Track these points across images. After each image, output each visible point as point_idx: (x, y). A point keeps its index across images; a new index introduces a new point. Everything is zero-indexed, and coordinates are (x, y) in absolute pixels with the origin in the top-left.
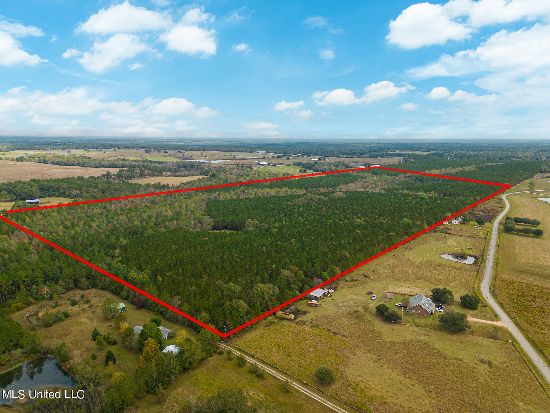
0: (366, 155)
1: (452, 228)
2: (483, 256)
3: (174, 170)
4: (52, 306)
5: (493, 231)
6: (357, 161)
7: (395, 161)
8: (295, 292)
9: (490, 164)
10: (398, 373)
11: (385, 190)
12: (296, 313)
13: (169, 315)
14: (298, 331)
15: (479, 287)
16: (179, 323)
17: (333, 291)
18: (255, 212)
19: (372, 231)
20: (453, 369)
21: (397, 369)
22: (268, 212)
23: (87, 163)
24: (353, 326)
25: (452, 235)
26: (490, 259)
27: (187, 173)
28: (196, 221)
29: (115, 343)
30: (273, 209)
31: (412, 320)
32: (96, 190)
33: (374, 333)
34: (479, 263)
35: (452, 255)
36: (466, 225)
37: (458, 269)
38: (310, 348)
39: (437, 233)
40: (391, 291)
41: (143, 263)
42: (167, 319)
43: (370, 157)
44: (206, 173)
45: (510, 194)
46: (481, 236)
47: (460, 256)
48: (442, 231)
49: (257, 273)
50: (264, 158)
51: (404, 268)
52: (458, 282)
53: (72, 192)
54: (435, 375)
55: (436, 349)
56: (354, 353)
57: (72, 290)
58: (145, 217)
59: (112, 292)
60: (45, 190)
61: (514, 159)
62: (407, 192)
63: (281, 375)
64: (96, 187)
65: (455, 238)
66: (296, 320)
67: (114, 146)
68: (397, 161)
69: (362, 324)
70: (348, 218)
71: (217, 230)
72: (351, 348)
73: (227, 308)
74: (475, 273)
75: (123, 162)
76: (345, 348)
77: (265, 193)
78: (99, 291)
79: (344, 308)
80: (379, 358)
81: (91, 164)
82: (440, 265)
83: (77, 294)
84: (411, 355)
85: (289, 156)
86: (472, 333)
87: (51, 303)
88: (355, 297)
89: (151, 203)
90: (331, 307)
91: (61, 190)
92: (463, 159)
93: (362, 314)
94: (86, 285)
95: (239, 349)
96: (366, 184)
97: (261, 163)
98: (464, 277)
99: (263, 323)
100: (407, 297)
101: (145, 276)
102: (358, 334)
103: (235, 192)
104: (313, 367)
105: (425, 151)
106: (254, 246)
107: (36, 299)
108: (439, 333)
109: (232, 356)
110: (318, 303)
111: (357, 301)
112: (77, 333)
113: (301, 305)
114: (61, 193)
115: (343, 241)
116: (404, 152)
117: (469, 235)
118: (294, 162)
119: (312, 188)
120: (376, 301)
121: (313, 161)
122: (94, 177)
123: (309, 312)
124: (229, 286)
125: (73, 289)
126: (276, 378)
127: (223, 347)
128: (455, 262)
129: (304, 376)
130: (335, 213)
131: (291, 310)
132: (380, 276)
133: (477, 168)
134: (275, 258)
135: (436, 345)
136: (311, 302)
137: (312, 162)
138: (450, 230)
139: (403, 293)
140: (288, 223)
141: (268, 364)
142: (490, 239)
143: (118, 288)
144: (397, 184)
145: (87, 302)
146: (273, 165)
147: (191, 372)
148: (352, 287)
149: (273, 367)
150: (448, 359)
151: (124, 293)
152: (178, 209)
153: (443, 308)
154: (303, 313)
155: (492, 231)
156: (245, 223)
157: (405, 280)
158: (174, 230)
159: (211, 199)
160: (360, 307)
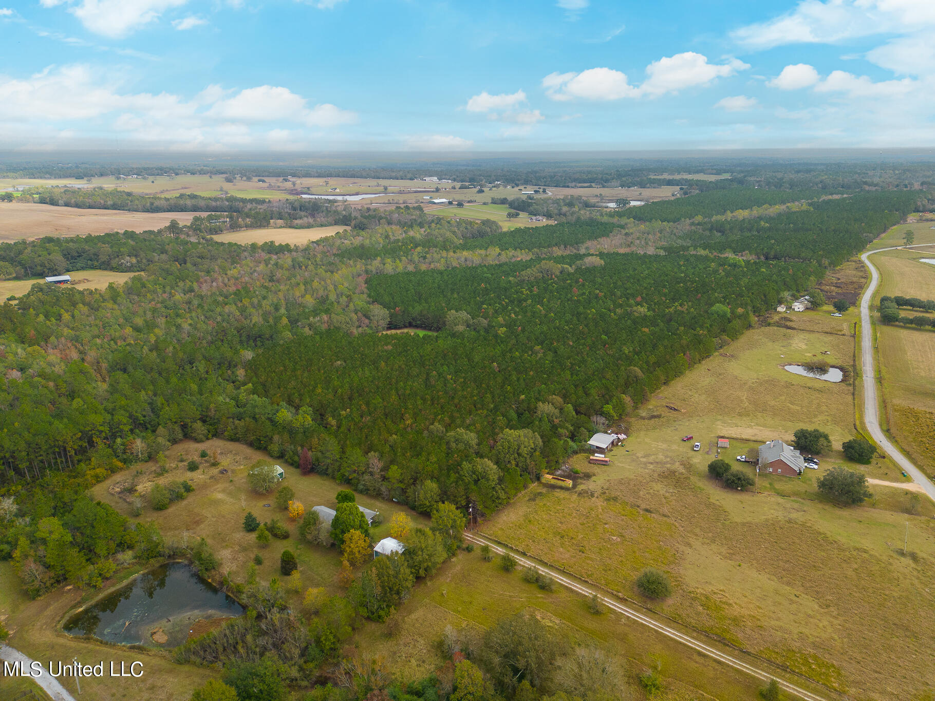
0: (614, 183)
1: (794, 318)
2: (854, 366)
3: (286, 215)
4: (155, 473)
5: (863, 322)
6: (601, 195)
7: (666, 193)
8: (565, 441)
9: (830, 197)
10: (768, 576)
11: (665, 249)
12: (573, 475)
13: (364, 485)
14: (585, 509)
15: (862, 423)
16: (383, 498)
17: (625, 437)
18: (455, 296)
19: (667, 327)
20: (856, 566)
21: (766, 570)
22: (479, 296)
23: (130, 204)
24: (675, 498)
25: (795, 331)
26: (868, 372)
27: (311, 220)
28: (360, 314)
29: (286, 536)
30: (486, 289)
31: (770, 484)
32: (163, 256)
33: (713, 508)
34: (852, 380)
35: (803, 366)
36: (815, 313)
37: (820, 391)
38: (614, 538)
39: (771, 328)
40: (722, 435)
41: (294, 394)
42: (361, 492)
43: (622, 186)
44: (345, 220)
45: (873, 252)
46: (846, 331)
47: (817, 368)
48: (778, 324)
49: (496, 408)
50: (437, 190)
51: (731, 392)
52: (828, 415)
53: (122, 261)
54: (830, 578)
55: (820, 533)
56: (689, 545)
57: (179, 443)
58: (268, 307)
59: (251, 445)
60: (73, 258)
61: (867, 188)
62: (702, 252)
63: (578, 584)
64: (163, 252)
65: (802, 336)
66: (577, 489)
67: (167, 170)
68: (670, 194)
69: (689, 493)
70: (621, 306)
71: (396, 328)
72: (681, 536)
73: (467, 475)
74: (850, 398)
75: (194, 202)
76: (671, 536)
77: (463, 259)
78: (226, 442)
79: (652, 467)
80: (731, 551)
81: (137, 205)
82: (789, 385)
83: (192, 449)
84: (783, 546)
85: (482, 186)
86: (873, 505)
87: (152, 466)
88: (664, 446)
89: (270, 281)
90: (629, 466)
91: (103, 258)
92: (783, 187)
93: (684, 476)
94: (203, 434)
95: (496, 541)
96: (630, 239)
97: (436, 201)
98: (834, 406)
99: (524, 495)
100: (752, 445)
101: (305, 418)
102: (687, 511)
103: (409, 258)
104: (628, 570)
105: (712, 174)
106: (476, 360)
107: (125, 461)
108: (820, 506)
109: (491, 555)
110: (606, 459)
111: (670, 454)
112: (215, 519)
113: (578, 463)
114: (103, 263)
115: (624, 348)
116: (677, 177)
117: (825, 330)
118: (493, 199)
119: (539, 247)
120: (701, 452)
121: (526, 195)
122: (151, 232)
123: (594, 475)
124: (459, 435)
125: (181, 440)
126: (572, 591)
127: (469, 538)
128: (810, 378)
129: (617, 585)
130: (597, 297)
131: (563, 470)
132: (696, 408)
133: (810, 205)
134: (518, 379)
135: (819, 527)
136: (594, 458)
137: (524, 198)
138: (791, 321)
139: (744, 437)
140: (520, 317)
141: (552, 566)
142: (860, 337)
143: (261, 438)
144: (679, 237)
145: (215, 464)
146: (458, 205)
147: (429, 583)
148: (654, 428)
149: (563, 572)
150: (844, 550)
151: (275, 448)
152: (321, 293)
153: (815, 462)
154: (585, 476)
155: (860, 321)
156: (446, 317)
157: (740, 415)
158: (328, 331)
159: (371, 271)
160: (677, 464)
